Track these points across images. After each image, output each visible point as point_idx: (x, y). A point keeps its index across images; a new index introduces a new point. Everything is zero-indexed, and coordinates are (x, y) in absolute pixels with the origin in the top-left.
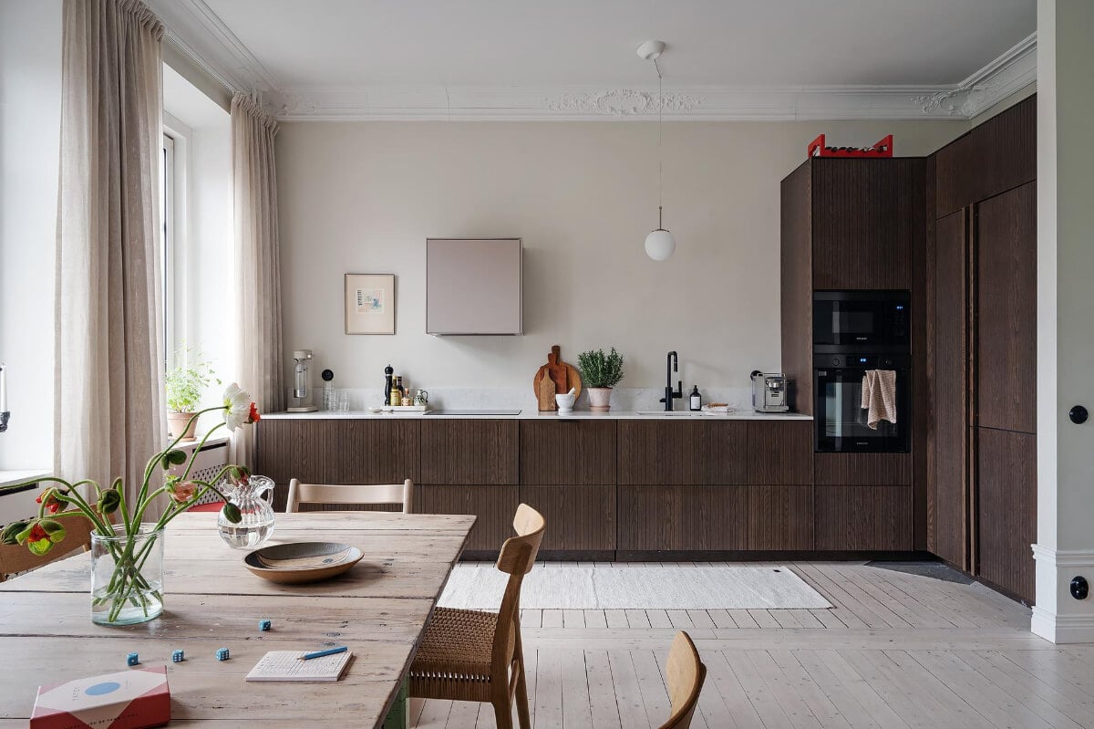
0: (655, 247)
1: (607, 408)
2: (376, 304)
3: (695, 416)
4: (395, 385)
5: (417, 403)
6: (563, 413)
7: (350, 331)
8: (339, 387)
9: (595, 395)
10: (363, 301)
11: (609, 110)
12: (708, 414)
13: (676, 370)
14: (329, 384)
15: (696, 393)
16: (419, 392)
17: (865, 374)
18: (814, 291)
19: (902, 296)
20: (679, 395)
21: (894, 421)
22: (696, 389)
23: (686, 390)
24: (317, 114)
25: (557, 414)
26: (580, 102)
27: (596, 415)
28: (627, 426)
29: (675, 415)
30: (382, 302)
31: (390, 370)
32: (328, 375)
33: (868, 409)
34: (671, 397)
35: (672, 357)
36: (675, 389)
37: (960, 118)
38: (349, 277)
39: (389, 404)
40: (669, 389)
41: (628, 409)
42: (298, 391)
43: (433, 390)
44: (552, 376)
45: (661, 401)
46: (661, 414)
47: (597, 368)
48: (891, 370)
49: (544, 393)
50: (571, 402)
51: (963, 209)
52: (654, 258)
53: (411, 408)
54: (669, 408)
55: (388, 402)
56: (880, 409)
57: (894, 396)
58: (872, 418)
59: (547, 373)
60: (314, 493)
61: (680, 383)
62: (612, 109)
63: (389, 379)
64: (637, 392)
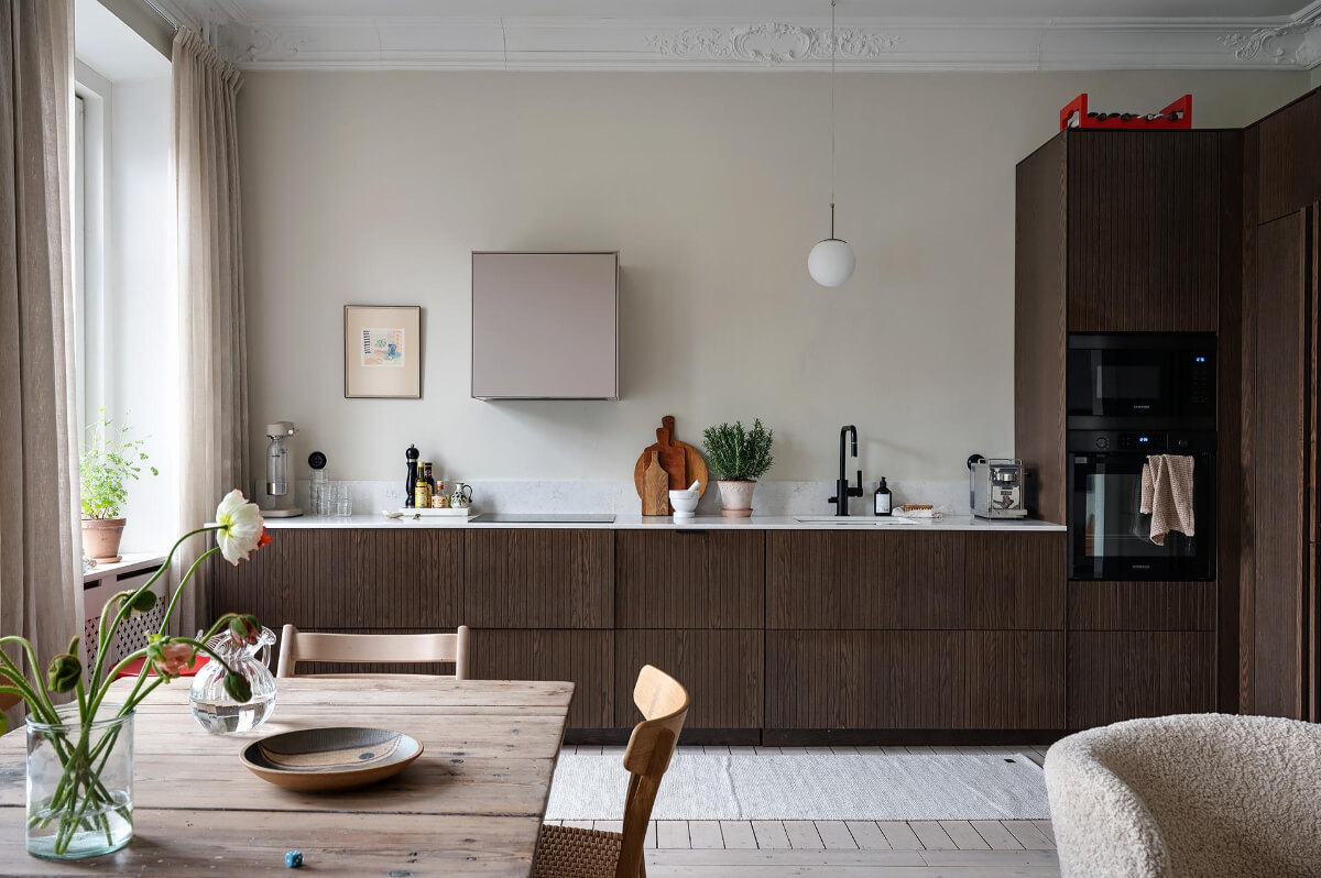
0: (824, 265)
1: (747, 512)
2: (392, 351)
3: (882, 524)
4: (422, 476)
5: (456, 504)
6: (681, 520)
7: (351, 393)
8: (335, 479)
9: (730, 492)
10: (373, 348)
11: (751, 55)
12: (901, 521)
13: (855, 454)
14: (319, 474)
15: (883, 489)
16: (459, 487)
17: (1147, 461)
18: (1069, 333)
19: (1206, 342)
20: (858, 492)
21: (1190, 532)
22: (883, 482)
23: (869, 485)
24: (299, 60)
25: (671, 522)
26: (707, 42)
27: (731, 523)
28: (781, 540)
29: (852, 523)
30: (401, 349)
31: (413, 453)
32: (317, 461)
33: (1150, 515)
34: (846, 495)
35: (849, 434)
36: (852, 482)
37: (1292, 67)
38: (351, 311)
39: (413, 504)
40: (842, 483)
41: (779, 511)
42: (274, 485)
43: (480, 483)
44: (663, 463)
45: (832, 500)
46: (830, 521)
47: (733, 451)
48: (1186, 454)
49: (650, 489)
50: (693, 503)
51: (1303, 210)
52: (822, 282)
53: (447, 511)
54: (843, 511)
55: (411, 502)
56: (1170, 514)
57: (1191, 494)
58: (1156, 529)
59: (655, 457)
60: (319, 645)
61: (859, 473)
62: (757, 53)
63: (413, 467)
64: (793, 486)
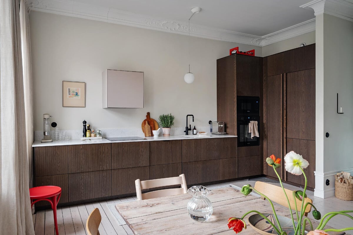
1: (169, 135)
2: (77, 94)
4: (87, 129)
5: (98, 136)
6: (156, 138)
7: (64, 105)
8: (60, 130)
9: (166, 131)
10: (71, 93)
11: (166, 28)
13: (193, 121)
14: (57, 128)
15: (195, 129)
16: (98, 131)
17: (250, 122)
18: (237, 96)
19: (257, 99)
20: (190, 129)
21: (258, 136)
22: (195, 127)
23: (192, 128)
24: (48, 10)
25: (153, 139)
26: (157, 23)
27: (167, 138)
29: (188, 137)
30: (79, 94)
31: (85, 122)
32: (54, 125)
33: (251, 133)
34: (187, 130)
37: (260, 46)
38: (64, 83)
40: (187, 128)
43: (103, 130)
44: (149, 124)
45: (185, 131)
46: (185, 137)
48: (256, 121)
49: (147, 131)
50: (158, 134)
52: (187, 82)
53: (95, 138)
54: (187, 134)
55: (85, 135)
56: (254, 133)
57: (257, 128)
58: (252, 136)
59: (147, 122)
60: (147, 184)
61: (190, 125)
62: (167, 28)
63: (85, 126)
64: (176, 128)
